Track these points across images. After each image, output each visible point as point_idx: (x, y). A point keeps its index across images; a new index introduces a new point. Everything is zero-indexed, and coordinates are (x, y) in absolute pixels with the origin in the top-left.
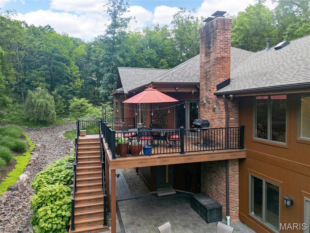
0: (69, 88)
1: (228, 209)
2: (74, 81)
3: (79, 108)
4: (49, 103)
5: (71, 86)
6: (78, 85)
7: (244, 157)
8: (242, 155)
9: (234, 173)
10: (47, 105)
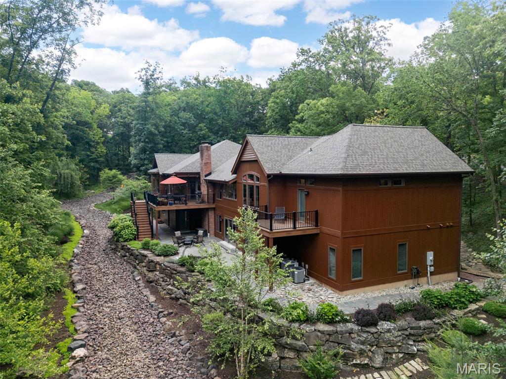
0: (91, 156)
1: (209, 231)
2: (96, 148)
3: (111, 180)
4: (74, 174)
5: (93, 153)
6: (101, 152)
7: (214, 207)
8: (213, 206)
9: (211, 215)
10: (72, 176)
